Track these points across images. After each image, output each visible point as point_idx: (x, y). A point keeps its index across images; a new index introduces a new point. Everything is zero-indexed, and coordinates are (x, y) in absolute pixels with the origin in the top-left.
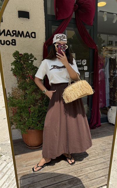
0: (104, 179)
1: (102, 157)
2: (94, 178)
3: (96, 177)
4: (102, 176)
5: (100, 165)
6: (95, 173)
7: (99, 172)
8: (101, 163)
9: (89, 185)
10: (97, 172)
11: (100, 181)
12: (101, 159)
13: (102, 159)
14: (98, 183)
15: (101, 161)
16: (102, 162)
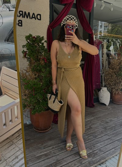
0: (114, 151)
3: (107, 150)
4: (112, 148)
5: (107, 141)
7: (109, 146)
8: (107, 139)
10: (107, 146)
11: (112, 152)
12: (105, 136)
13: (107, 136)
14: (111, 154)
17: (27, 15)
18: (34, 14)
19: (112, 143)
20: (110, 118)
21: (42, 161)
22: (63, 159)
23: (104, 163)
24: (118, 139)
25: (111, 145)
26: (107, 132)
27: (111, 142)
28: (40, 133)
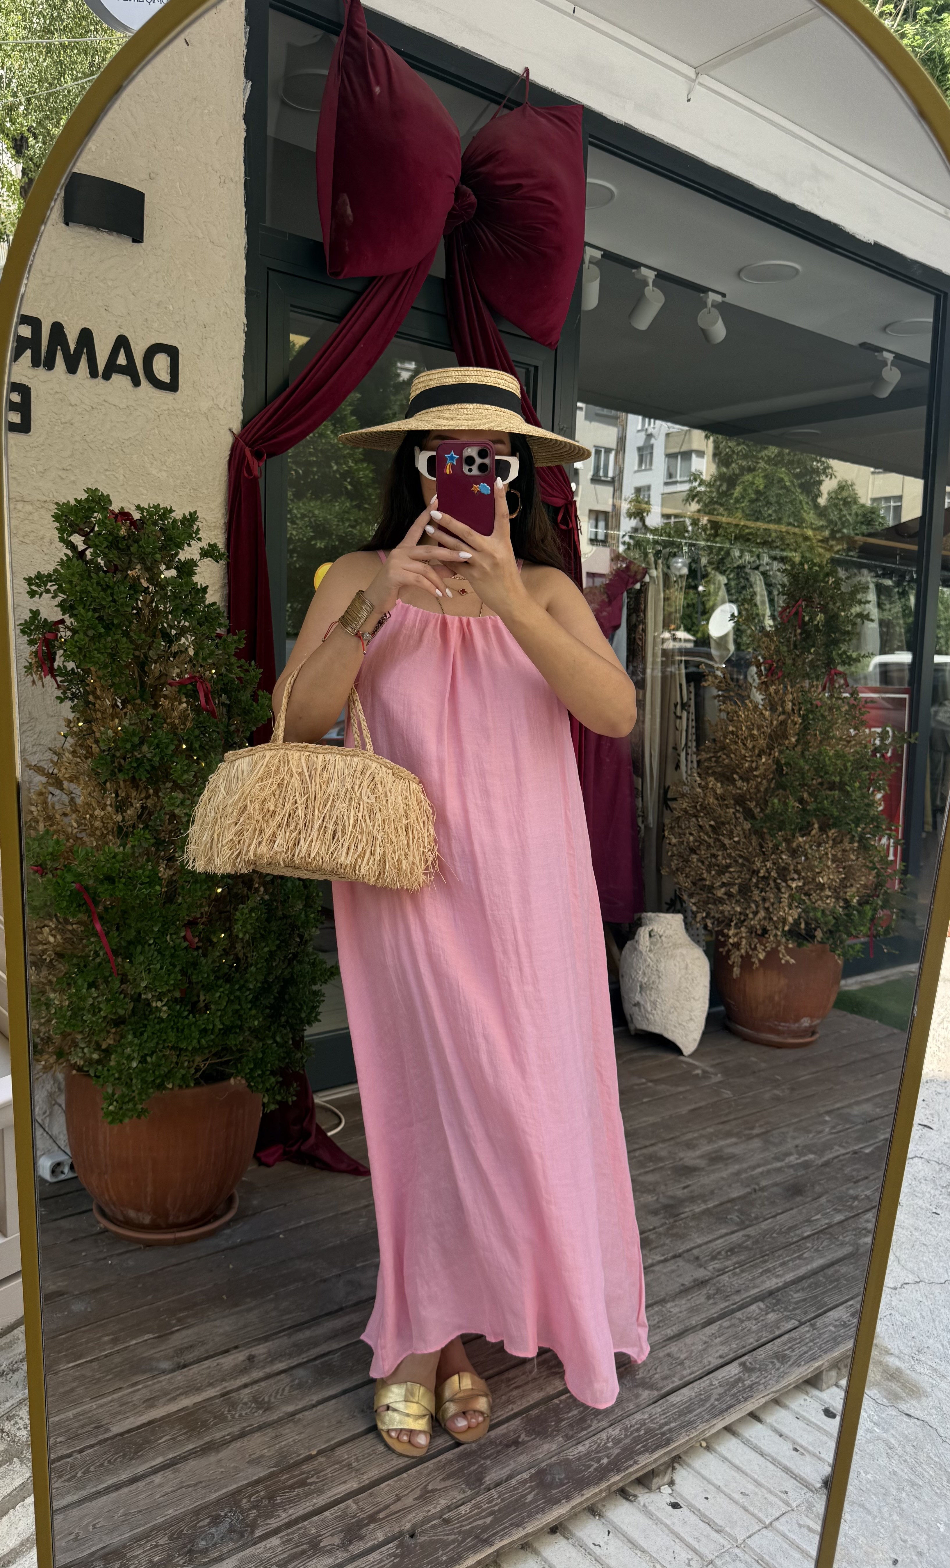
0: (739, 1380)
1: (675, 1257)
2: (677, 1382)
3: (685, 1373)
4: (720, 1361)
5: (683, 1303)
6: (673, 1348)
7: (695, 1341)
8: (685, 1291)
9: (666, 1424)
10: (680, 1343)
11: (721, 1390)
12: (671, 1266)
13: (680, 1262)
14: (713, 1407)
15: (681, 1280)
16: (687, 1280)
17: (72, 347)
18: (122, 342)
19: (721, 1317)
20: (710, 1141)
21: (155, 1471)
22: (333, 1448)
23: (656, 1481)
24: (772, 1283)
25: (713, 1336)
26: (682, 1237)
27: (714, 1311)
28: (149, 1245)
